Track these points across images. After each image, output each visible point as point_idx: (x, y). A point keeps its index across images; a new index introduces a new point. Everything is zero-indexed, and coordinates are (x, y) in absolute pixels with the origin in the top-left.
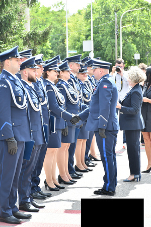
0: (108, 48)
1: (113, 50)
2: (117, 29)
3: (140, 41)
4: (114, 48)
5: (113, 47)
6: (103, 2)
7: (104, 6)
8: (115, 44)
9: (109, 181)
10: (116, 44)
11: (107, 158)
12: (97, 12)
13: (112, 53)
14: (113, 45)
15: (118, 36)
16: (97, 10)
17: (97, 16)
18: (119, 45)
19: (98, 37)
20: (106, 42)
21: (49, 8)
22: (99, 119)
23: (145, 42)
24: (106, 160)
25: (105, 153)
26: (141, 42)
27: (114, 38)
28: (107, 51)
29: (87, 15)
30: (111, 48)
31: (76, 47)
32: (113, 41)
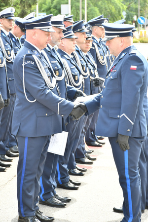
1: (77, 13)
3: (102, 4)
4: (78, 11)
5: (77, 9)
8: (79, 7)
10: (81, 7)
13: (77, 16)
18: (83, 8)
22: (119, 118)
23: (107, 6)
26: (103, 6)
31: (43, 9)
32: (77, 4)
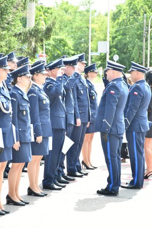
0: (135, 51)
1: (140, 53)
2: (146, 31)
4: (141, 51)
6: (131, 3)
7: (131, 7)
8: (142, 47)
9: (112, 182)
11: (111, 159)
12: (125, 13)
13: (139, 56)
14: (140, 48)
15: (146, 38)
16: (125, 11)
17: (125, 17)
19: (125, 39)
20: (133, 45)
21: (77, 8)
24: (110, 161)
25: (109, 154)
27: (142, 41)
28: (133, 54)
29: (114, 16)
30: (138, 51)
